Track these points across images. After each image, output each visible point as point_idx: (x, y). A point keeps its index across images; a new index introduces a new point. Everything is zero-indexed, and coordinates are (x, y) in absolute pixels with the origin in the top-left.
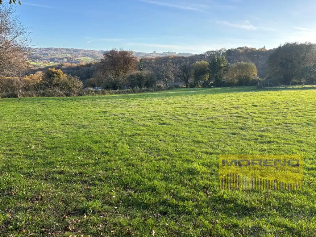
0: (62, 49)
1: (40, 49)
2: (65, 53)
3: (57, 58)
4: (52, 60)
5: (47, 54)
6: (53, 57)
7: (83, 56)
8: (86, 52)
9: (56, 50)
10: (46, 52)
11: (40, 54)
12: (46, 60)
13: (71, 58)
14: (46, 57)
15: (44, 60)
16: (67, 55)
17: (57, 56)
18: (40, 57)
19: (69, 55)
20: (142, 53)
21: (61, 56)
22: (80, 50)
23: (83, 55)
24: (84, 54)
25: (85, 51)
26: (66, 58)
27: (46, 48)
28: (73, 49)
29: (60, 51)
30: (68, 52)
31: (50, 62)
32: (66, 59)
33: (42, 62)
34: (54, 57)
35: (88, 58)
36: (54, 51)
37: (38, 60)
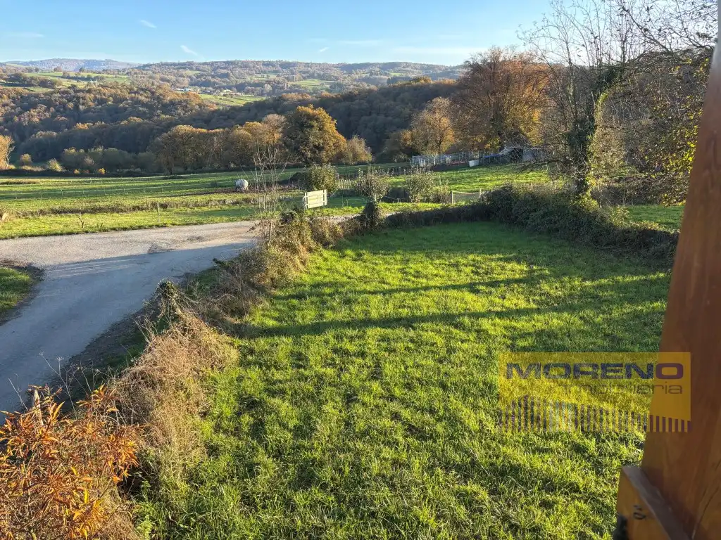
0: (257, 63)
1: (212, 64)
2: (265, 72)
3: (250, 85)
4: (240, 88)
5: (227, 75)
6: (240, 81)
7: (304, 78)
8: (309, 69)
9: (245, 65)
10: (225, 71)
11: (213, 77)
12: (230, 88)
13: (279, 83)
14: (227, 82)
15: (224, 89)
16: (268, 77)
17: (248, 79)
18: (215, 83)
19: (272, 77)
20: (437, 66)
21: (256, 78)
22: (294, 64)
23: (304, 75)
24: (304, 73)
25: (307, 65)
26: (269, 82)
27: (224, 62)
28: (280, 61)
29: (254, 67)
30: (270, 68)
31: (239, 94)
32: (269, 86)
33: (222, 94)
34: (243, 81)
35: (316, 82)
36: (241, 67)
37: (211, 88)
